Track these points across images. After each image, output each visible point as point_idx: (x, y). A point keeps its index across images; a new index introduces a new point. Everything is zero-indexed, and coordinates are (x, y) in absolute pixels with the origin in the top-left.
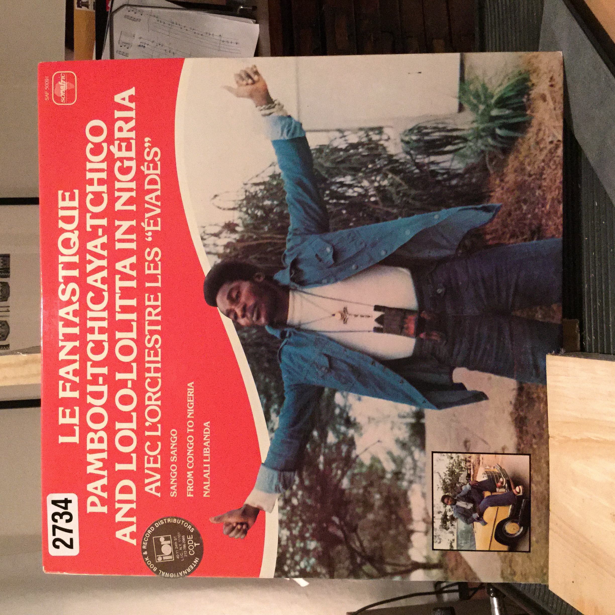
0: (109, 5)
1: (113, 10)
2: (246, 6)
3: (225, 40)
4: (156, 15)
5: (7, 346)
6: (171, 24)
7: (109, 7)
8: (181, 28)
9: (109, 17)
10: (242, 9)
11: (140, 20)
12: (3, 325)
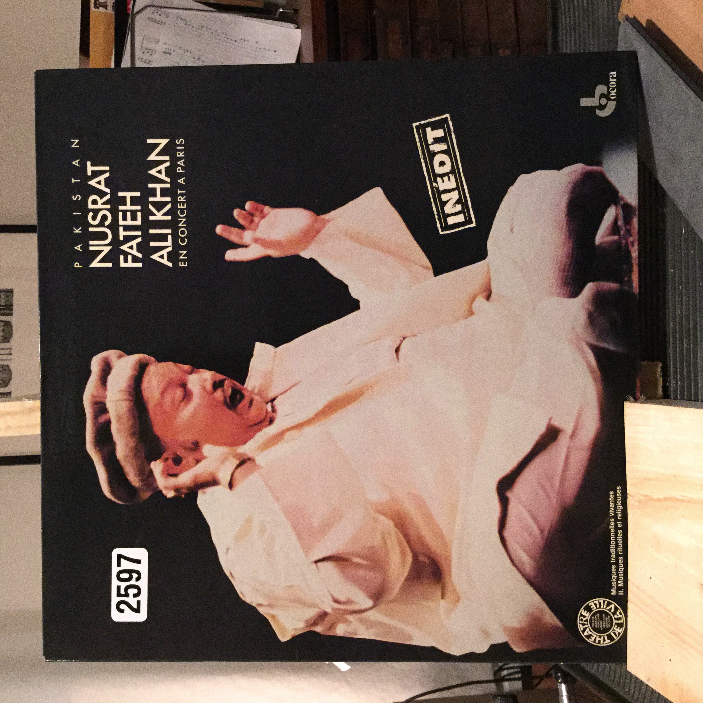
0: (131, 6)
1: (135, 11)
2: (286, 9)
3: (262, 47)
4: (184, 18)
5: (9, 393)
6: (200, 28)
7: (129, 9)
8: (212, 33)
9: (130, 21)
10: (281, 12)
11: (165, 23)
12: (5, 370)
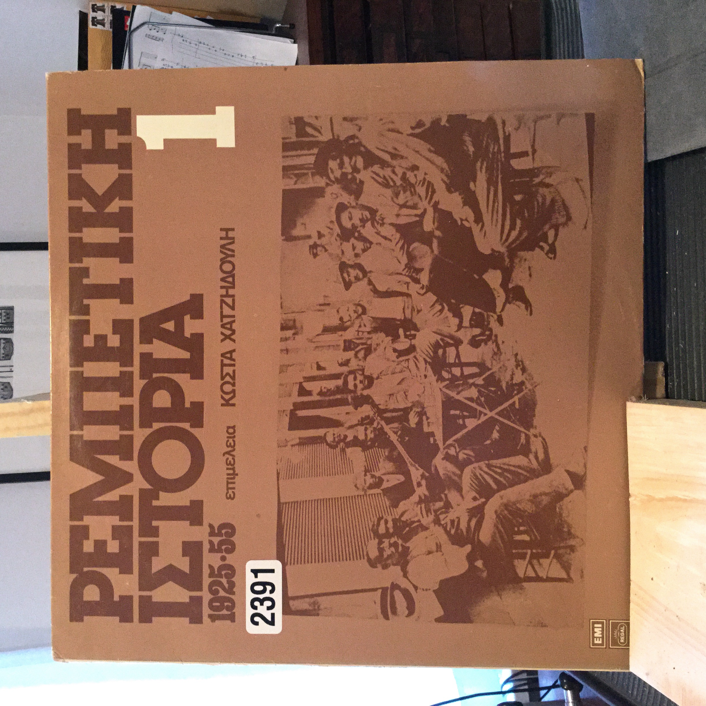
0: (128, 23)
1: (132, 28)
2: (283, 24)
3: (259, 62)
4: (181, 34)
6: (197, 43)
7: (127, 26)
8: (209, 49)
9: (127, 38)
10: (278, 27)
11: (163, 39)
12: (6, 387)
